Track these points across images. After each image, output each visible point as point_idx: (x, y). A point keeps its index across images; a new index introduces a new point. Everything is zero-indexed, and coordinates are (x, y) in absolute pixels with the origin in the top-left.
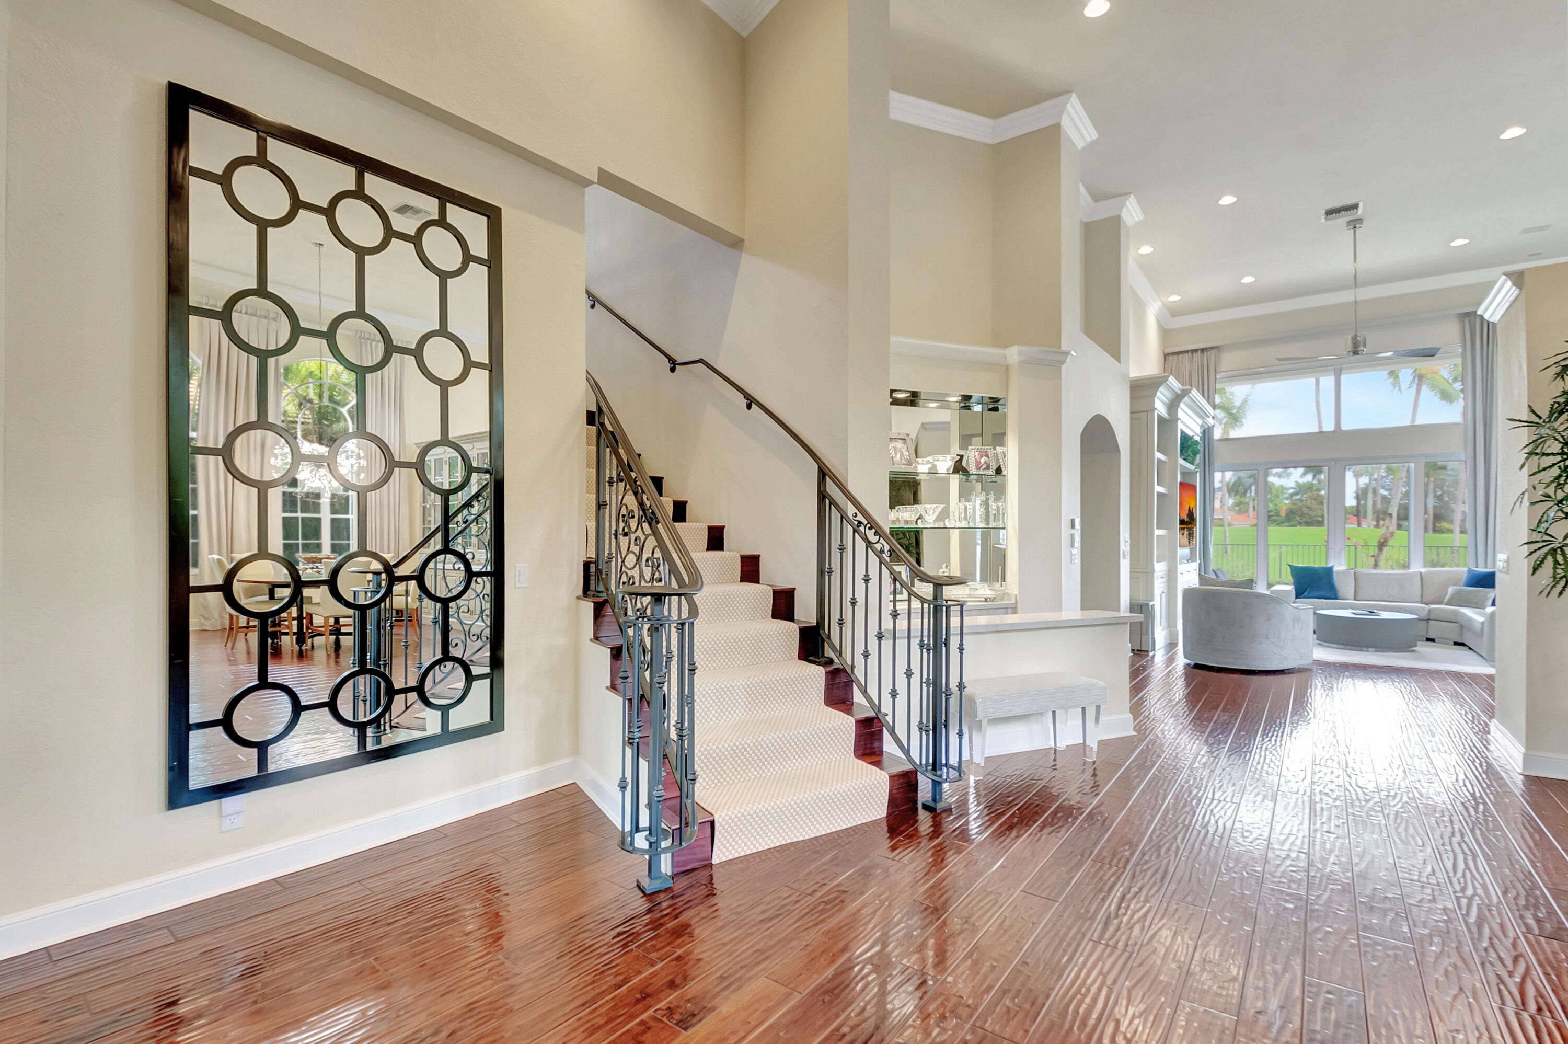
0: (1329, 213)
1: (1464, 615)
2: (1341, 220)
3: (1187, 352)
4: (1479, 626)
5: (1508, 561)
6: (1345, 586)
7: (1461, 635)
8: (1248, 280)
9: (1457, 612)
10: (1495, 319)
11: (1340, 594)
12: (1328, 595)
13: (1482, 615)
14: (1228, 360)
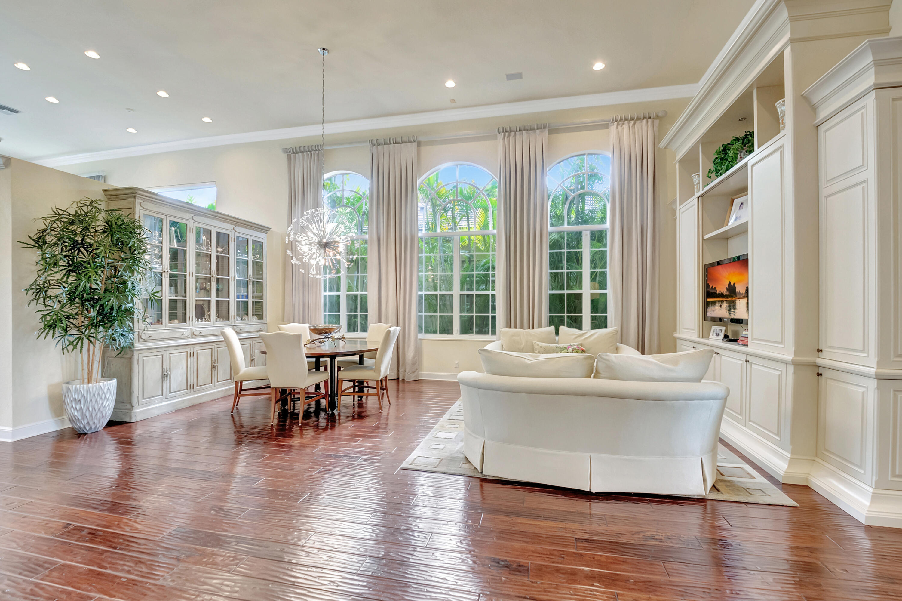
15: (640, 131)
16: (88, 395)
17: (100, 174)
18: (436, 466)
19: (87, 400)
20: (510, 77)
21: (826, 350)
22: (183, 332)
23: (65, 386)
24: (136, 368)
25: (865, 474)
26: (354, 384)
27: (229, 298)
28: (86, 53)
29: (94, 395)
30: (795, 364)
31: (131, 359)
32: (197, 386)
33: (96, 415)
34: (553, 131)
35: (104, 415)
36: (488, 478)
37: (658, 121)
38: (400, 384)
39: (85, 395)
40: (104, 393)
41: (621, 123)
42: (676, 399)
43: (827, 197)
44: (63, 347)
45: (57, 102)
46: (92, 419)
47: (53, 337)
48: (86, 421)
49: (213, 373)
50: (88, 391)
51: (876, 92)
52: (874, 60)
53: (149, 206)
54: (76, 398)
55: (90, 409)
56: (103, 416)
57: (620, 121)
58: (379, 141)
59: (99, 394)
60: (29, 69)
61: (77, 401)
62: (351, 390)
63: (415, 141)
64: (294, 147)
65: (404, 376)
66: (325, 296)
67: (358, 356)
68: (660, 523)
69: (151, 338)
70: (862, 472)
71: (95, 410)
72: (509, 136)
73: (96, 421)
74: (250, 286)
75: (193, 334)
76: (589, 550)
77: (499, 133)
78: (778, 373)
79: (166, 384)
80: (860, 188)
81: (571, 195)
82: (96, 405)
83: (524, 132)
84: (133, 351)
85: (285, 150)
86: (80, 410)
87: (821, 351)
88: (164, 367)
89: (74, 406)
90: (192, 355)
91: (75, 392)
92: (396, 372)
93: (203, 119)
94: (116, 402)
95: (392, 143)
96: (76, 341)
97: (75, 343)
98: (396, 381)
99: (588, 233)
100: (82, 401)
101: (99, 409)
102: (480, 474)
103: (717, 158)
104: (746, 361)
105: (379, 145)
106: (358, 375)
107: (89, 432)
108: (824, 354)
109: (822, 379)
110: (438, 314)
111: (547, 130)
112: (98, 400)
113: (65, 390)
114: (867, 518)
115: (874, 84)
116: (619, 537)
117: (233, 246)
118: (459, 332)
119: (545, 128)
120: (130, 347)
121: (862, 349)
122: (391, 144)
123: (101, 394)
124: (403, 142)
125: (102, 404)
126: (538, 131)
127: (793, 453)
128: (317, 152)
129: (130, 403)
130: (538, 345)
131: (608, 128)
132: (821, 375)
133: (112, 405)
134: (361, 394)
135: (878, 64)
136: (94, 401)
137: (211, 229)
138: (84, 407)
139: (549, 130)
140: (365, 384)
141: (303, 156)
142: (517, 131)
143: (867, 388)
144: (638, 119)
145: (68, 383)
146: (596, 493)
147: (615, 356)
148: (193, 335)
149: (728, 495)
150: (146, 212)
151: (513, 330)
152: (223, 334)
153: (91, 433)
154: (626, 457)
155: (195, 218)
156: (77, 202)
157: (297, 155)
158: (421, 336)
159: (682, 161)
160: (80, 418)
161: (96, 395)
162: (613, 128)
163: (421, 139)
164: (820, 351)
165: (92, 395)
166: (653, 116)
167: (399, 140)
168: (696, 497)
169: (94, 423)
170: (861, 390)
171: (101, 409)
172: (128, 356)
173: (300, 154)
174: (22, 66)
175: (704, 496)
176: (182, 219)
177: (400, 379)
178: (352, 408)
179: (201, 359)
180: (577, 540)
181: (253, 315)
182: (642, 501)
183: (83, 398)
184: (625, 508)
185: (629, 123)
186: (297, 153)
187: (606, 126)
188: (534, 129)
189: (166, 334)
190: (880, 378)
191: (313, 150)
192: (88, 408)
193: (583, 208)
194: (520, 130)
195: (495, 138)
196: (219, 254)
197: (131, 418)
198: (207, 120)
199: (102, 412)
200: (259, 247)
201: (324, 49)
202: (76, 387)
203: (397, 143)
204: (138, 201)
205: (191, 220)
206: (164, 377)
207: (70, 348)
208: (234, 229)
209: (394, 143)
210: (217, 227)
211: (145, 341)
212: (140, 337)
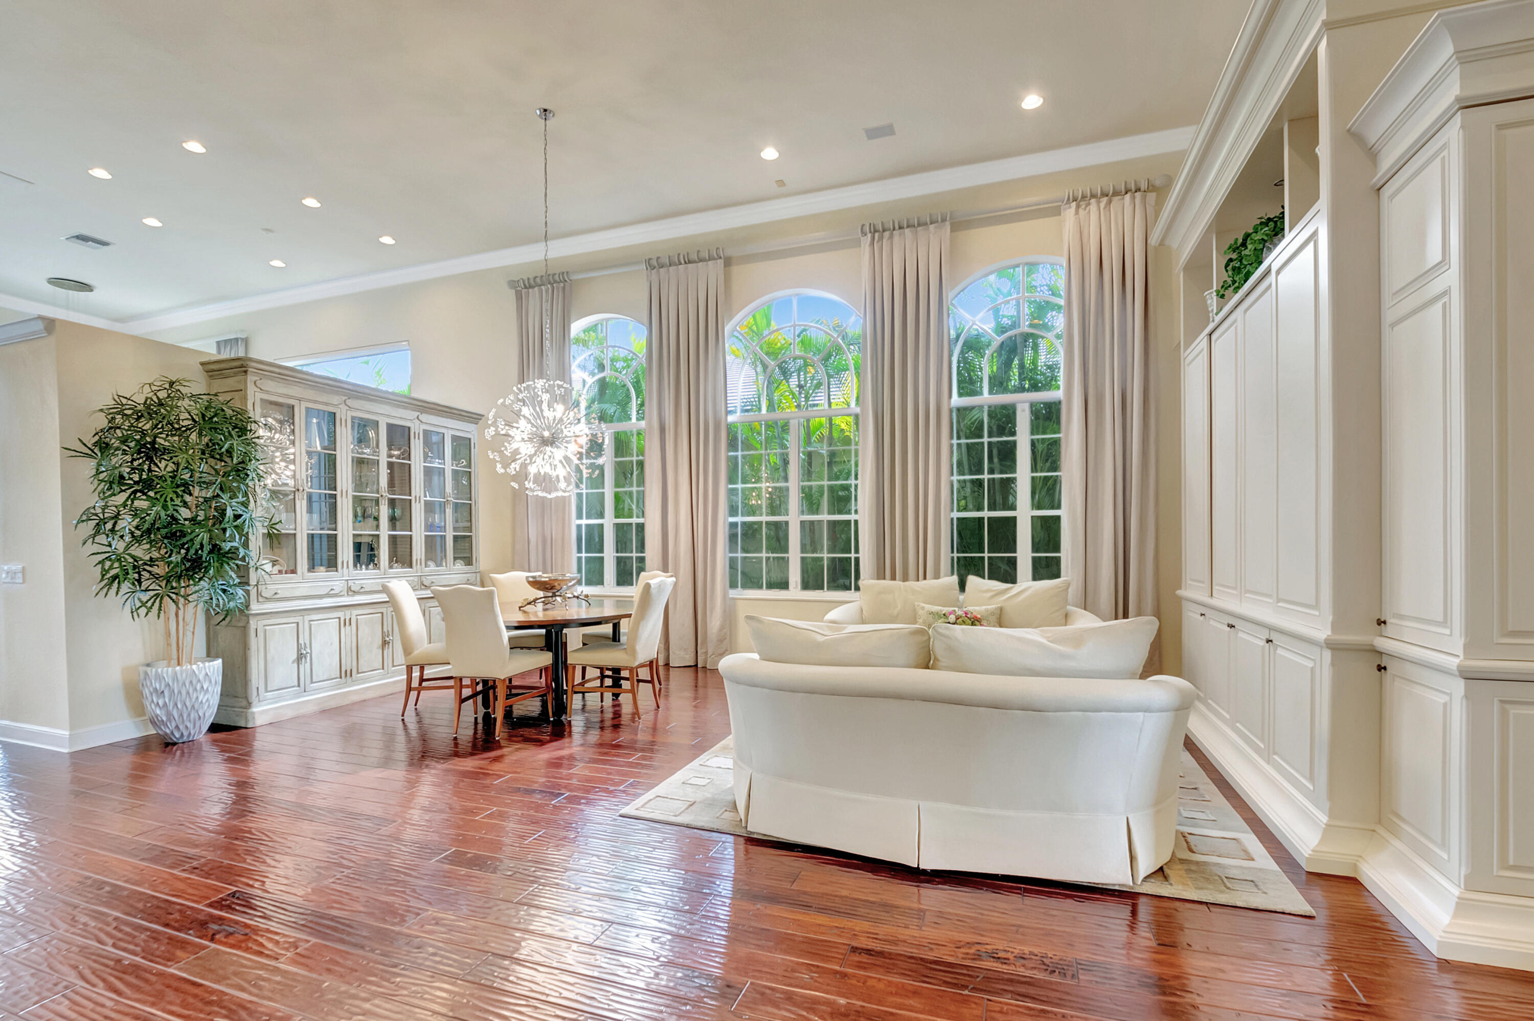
15: (1120, 217)
16: (175, 685)
17: (239, 336)
18: (677, 813)
19: (173, 691)
20: (873, 133)
21: (1392, 621)
22: (332, 585)
23: (142, 669)
24: (254, 643)
25: (1449, 860)
26: (602, 673)
27: (411, 531)
28: (184, 145)
29: (184, 684)
30: (1332, 646)
31: (245, 629)
32: (358, 673)
33: (189, 715)
34: (959, 224)
35: (201, 714)
36: (755, 836)
37: (1154, 194)
38: (700, 674)
39: (171, 684)
40: (199, 681)
41: (1083, 204)
42: (1062, 708)
43: (1393, 325)
44: (132, 609)
45: (160, 225)
46: (183, 722)
47: (117, 593)
48: (174, 725)
49: (385, 652)
50: (175, 677)
51: (1462, 114)
52: (1456, 52)
53: (270, 385)
54: (158, 688)
55: (179, 706)
56: (200, 717)
57: (1080, 200)
58: (661, 261)
59: (191, 682)
60: (110, 177)
61: (160, 692)
62: (597, 683)
63: (721, 258)
64: (525, 278)
65: (706, 661)
66: (579, 527)
67: (611, 625)
68: (1021, 930)
69: (277, 596)
70: (1445, 856)
71: (187, 708)
72: (881, 238)
73: (188, 724)
74: (449, 511)
75: (349, 589)
76: (865, 968)
77: (864, 233)
78: (1310, 664)
79: (305, 667)
80: (1439, 305)
81: (996, 340)
82: (188, 699)
83: (907, 231)
84: (248, 616)
85: (513, 284)
86: (163, 706)
87: (1384, 622)
88: (301, 641)
89: (155, 700)
90: (347, 622)
91: (156, 680)
92: (693, 655)
93: (381, 240)
94: (221, 695)
95: (683, 262)
96: (152, 600)
97: (149, 604)
98: (692, 669)
99: (1027, 407)
100: (166, 693)
101: (193, 707)
102: (744, 830)
103: (1231, 260)
104: (1269, 641)
105: (662, 267)
106: (611, 657)
107: (181, 741)
108: (1389, 630)
109: (1387, 676)
110: (764, 556)
111: (948, 223)
112: (191, 691)
113: (142, 676)
114: (1440, 944)
115: (1458, 99)
116: (931, 949)
117: (417, 448)
118: (799, 586)
119: (944, 220)
120: (241, 611)
121: (1442, 620)
122: (681, 264)
123: (194, 682)
124: (701, 261)
125: (197, 698)
126: (932, 227)
127: (1331, 815)
128: (562, 285)
129: (246, 698)
130: (923, 608)
131: (1060, 214)
132: (1385, 668)
133: (215, 700)
134: (616, 690)
135: (1465, 57)
136: (184, 692)
137: (377, 419)
138: (170, 701)
139: (952, 225)
140: (625, 674)
141: (541, 292)
142: (894, 229)
143: (1450, 695)
144: (1116, 193)
145: (148, 665)
146: (932, 871)
147: (962, 630)
148: (350, 591)
149: (1180, 887)
150: (266, 397)
151: (887, 583)
152: (385, 590)
153: (183, 743)
154: (981, 810)
155: (349, 402)
156: (150, 384)
157: (530, 290)
158: (733, 593)
159: (1189, 268)
160: (164, 719)
161: (187, 685)
162: (1069, 213)
163: (729, 252)
164: (1381, 622)
165: (180, 684)
166: (1144, 186)
167: (694, 257)
168: (1117, 888)
169: (187, 727)
170: (1442, 699)
171: (196, 706)
172: (242, 624)
173: (536, 289)
174: (100, 173)
175: (1132, 888)
176: (327, 404)
177: (699, 666)
178: (599, 715)
179: (364, 631)
180: (854, 950)
181: (455, 559)
182: (1011, 890)
183: (167, 688)
184: (972, 901)
185: (1098, 203)
186: (531, 287)
187: (1056, 211)
188: (926, 224)
189: (303, 589)
190: (1469, 676)
191: (555, 282)
192: (176, 704)
193: (1034, 362)
194: (901, 228)
195: (857, 244)
196: (394, 460)
197: (247, 721)
198: (387, 240)
199: (197, 711)
200: (463, 446)
201: (545, 110)
202: (156, 672)
203: (690, 262)
204: (251, 378)
205: (343, 406)
206: (300, 657)
207: (143, 611)
208: (418, 418)
209: (686, 263)
210: (388, 416)
211: (268, 599)
212: (259, 594)
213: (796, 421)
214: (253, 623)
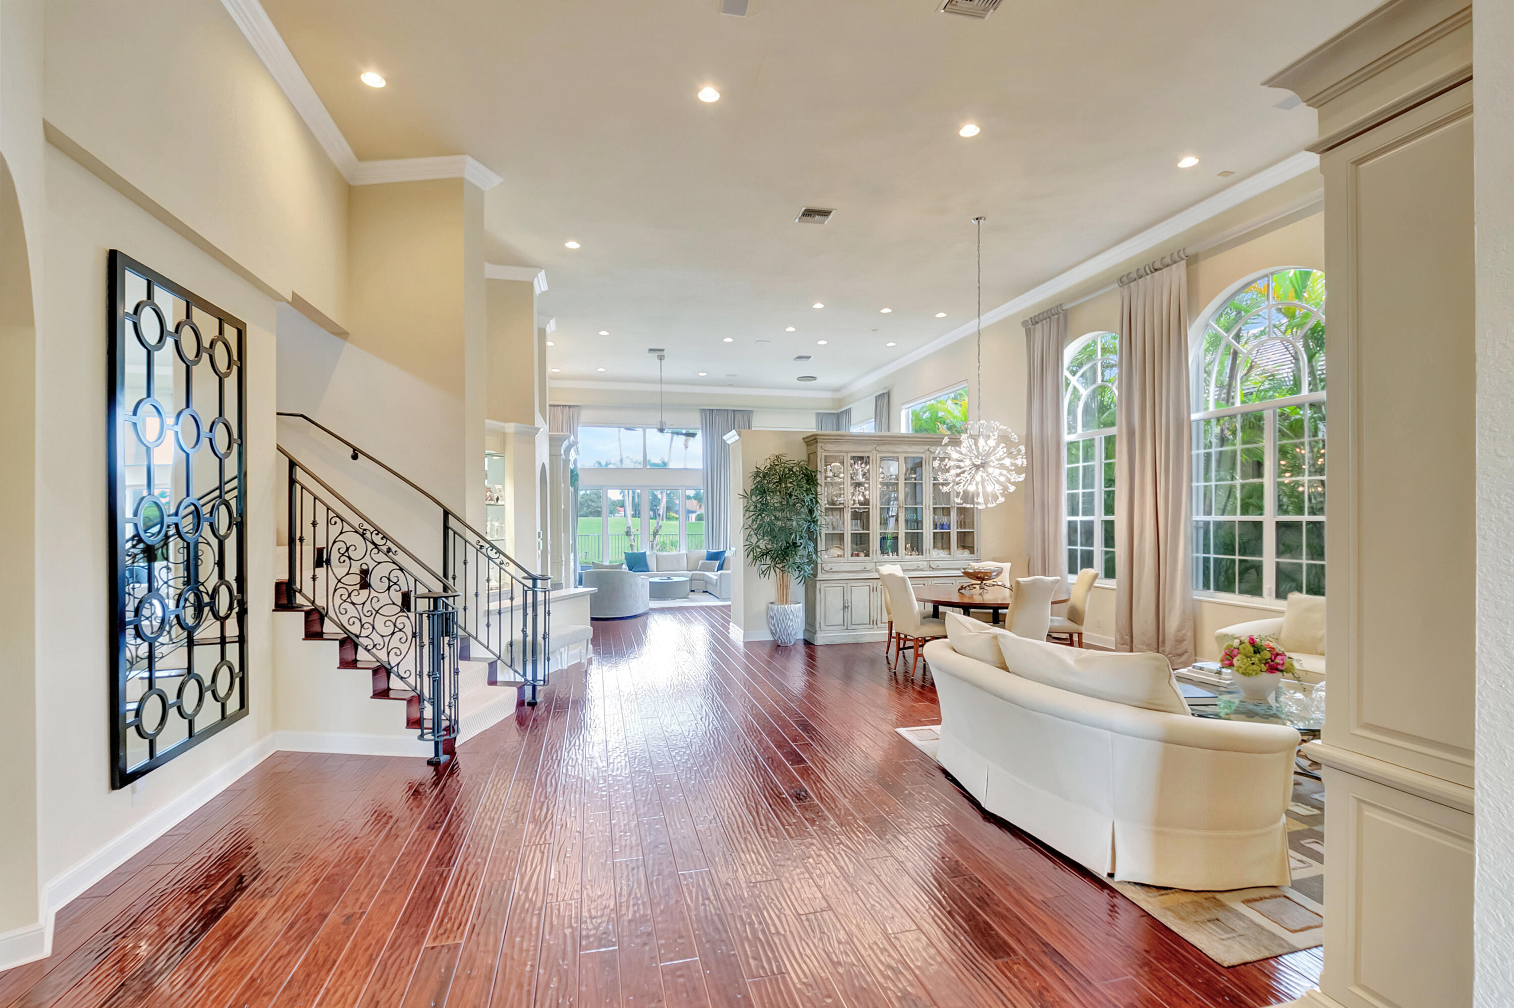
0: (651, 350)
1: (708, 576)
2: (655, 355)
3: (560, 406)
4: (715, 581)
5: (735, 551)
6: (652, 563)
7: (706, 587)
8: (601, 370)
9: (704, 574)
10: (729, 442)
11: (650, 569)
12: (645, 569)
13: (716, 575)
14: (585, 415)
16: (778, 615)
17: (885, 391)
18: (923, 740)
22: (867, 565)
24: (818, 596)
27: (922, 529)
33: (784, 632)
35: (797, 633)
39: (776, 614)
40: (793, 614)
45: (826, 342)
46: (782, 635)
48: (778, 636)
50: (778, 610)
53: (829, 447)
54: (772, 615)
56: (797, 635)
58: (1131, 276)
60: (794, 330)
61: (772, 617)
63: (1182, 259)
64: (1032, 317)
69: (832, 570)
71: (783, 628)
74: (953, 514)
75: (876, 567)
79: (848, 615)
82: (783, 623)
84: (817, 580)
85: (1026, 323)
86: (774, 625)
88: (846, 598)
90: (874, 587)
93: (937, 316)
95: (1148, 272)
100: (775, 618)
105: (1132, 281)
110: (1237, 557)
112: (784, 619)
117: (927, 470)
118: (1273, 594)
120: (815, 576)
122: (1148, 274)
124: (1164, 267)
125: (787, 623)
128: (1057, 317)
129: (818, 627)
133: (803, 626)
136: (781, 619)
138: (776, 622)
141: (1043, 326)
145: (772, 603)
148: (877, 569)
150: (828, 454)
157: (1036, 326)
158: (1201, 595)
160: (774, 632)
161: (782, 615)
163: (1190, 251)
167: (1159, 264)
171: (796, 629)
173: (1040, 324)
176: (864, 452)
181: (958, 548)
183: (775, 616)
186: (1037, 323)
189: (849, 567)
191: (1052, 315)
192: (778, 625)
197: (815, 641)
199: (794, 632)
201: (977, 219)
203: (1155, 271)
204: (819, 445)
205: (874, 452)
206: (845, 607)
207: (763, 575)
208: (928, 450)
209: (1152, 272)
210: (906, 452)
211: (827, 572)
212: (822, 569)
213: (1272, 411)
214: (818, 584)
